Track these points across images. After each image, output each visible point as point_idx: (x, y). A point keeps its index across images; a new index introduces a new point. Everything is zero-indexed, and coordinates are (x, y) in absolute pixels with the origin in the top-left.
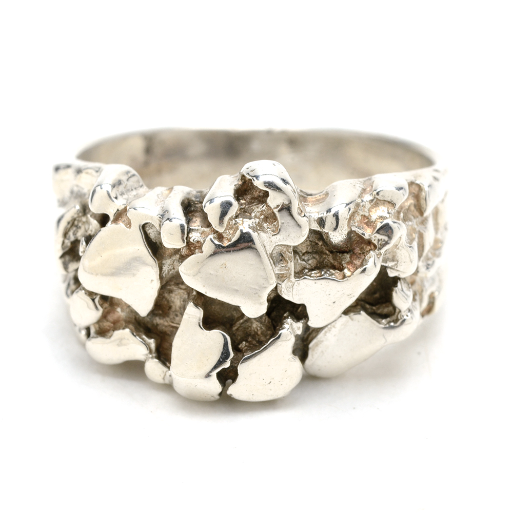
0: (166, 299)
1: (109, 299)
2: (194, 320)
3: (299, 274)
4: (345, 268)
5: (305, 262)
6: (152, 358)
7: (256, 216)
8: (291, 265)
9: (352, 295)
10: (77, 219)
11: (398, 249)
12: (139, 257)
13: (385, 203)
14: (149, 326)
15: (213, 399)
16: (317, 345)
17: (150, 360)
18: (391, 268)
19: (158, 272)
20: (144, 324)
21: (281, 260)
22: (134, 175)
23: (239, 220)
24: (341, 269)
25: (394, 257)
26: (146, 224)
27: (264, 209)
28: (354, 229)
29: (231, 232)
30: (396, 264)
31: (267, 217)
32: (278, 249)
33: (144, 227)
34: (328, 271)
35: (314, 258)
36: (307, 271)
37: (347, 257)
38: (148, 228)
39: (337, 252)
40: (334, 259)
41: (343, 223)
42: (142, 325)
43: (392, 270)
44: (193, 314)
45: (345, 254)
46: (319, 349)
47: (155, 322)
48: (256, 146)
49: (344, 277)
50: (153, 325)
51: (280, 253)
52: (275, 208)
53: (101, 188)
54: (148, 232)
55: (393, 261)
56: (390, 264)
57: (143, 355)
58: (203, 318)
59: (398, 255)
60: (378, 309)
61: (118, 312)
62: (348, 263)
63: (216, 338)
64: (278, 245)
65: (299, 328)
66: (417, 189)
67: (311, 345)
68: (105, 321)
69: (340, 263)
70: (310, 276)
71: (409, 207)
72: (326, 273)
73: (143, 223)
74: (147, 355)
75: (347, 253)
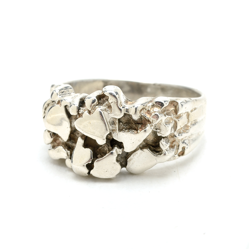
0: (77, 136)
1: (56, 134)
2: (80, 144)
3: (120, 130)
4: (139, 130)
5: (125, 126)
6: (68, 158)
7: (104, 106)
8: (117, 126)
9: (140, 140)
10: (50, 103)
11: (161, 125)
12: (63, 118)
13: (158, 106)
14: (71, 146)
15: (85, 175)
16: (130, 160)
17: (68, 159)
18: (158, 132)
19: (70, 125)
20: (69, 145)
21: (114, 124)
22: (71, 88)
23: (97, 107)
24: (137, 130)
25: (159, 128)
26: (67, 105)
27: (107, 103)
28: (142, 115)
29: (94, 110)
30: (160, 131)
31: (109, 107)
32: (112, 119)
33: (66, 106)
34: (132, 130)
35: (129, 125)
36: (124, 129)
37: (140, 126)
38: (67, 107)
39: (137, 123)
40: (136, 126)
41: (138, 112)
42: (68, 146)
43: (159, 133)
44: (80, 141)
45: (139, 125)
46: (132, 162)
47: (73, 145)
48: (149, 90)
49: (138, 133)
50: (72, 146)
51: (113, 121)
52: (111, 103)
53: (55, 92)
54: (67, 109)
55: (159, 130)
56: (158, 131)
57: (66, 157)
58: (84, 143)
59: (161, 127)
60: (156, 149)
61: (60, 140)
62: (140, 128)
63: (88, 152)
64: (112, 118)
65: (120, 152)
66: (176, 104)
67: (128, 160)
68: (55, 143)
69: (137, 128)
70: (125, 131)
71: (172, 110)
72: (131, 131)
73: (65, 105)
74: (67, 157)
75: (140, 124)
